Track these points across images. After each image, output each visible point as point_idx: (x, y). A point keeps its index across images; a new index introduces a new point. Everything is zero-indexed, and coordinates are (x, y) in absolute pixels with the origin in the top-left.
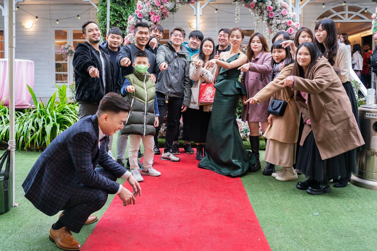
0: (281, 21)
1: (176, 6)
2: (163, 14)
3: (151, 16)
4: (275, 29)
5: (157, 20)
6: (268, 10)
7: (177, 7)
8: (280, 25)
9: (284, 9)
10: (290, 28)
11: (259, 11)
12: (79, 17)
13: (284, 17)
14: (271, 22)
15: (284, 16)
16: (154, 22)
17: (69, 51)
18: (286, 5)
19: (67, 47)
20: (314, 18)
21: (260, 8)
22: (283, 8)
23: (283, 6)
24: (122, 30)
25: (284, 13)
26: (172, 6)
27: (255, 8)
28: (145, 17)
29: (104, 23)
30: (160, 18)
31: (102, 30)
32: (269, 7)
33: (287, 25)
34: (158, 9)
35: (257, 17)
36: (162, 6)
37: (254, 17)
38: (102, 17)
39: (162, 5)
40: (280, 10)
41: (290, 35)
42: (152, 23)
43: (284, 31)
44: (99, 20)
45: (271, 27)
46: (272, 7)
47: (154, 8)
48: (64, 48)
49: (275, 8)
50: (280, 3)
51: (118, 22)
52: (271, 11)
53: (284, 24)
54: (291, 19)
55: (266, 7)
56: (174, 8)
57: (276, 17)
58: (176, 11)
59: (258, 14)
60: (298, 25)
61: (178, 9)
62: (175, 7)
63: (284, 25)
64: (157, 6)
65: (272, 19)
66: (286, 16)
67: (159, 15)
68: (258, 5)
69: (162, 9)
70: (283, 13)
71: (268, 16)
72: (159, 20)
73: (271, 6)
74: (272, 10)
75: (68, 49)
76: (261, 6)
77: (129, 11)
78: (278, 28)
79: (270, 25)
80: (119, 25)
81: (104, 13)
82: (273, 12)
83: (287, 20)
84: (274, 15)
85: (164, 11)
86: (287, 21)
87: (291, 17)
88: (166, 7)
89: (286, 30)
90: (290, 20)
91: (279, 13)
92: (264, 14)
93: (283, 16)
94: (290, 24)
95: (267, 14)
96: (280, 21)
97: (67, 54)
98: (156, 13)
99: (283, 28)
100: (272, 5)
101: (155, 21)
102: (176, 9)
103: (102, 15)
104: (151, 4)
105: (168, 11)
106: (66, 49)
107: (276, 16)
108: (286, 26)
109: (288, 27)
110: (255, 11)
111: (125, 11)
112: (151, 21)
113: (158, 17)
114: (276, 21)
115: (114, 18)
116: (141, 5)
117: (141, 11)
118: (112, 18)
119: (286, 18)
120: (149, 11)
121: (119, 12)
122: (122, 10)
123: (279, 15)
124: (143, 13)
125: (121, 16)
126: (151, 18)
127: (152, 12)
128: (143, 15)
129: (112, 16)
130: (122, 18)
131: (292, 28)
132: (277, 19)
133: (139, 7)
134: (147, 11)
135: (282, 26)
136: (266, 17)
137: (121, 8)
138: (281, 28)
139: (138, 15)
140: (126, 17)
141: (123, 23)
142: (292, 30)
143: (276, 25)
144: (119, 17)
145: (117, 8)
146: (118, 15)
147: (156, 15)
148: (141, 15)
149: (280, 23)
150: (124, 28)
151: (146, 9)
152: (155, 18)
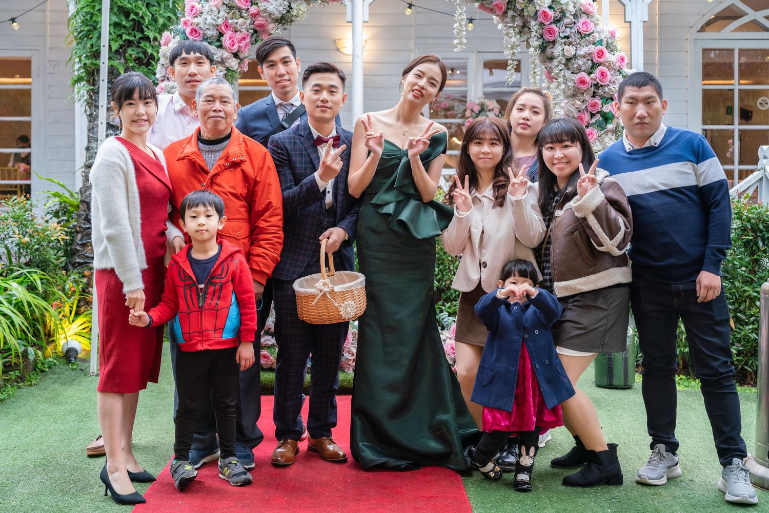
0: (576, 50)
1: (291, 8)
2: (256, 28)
3: (225, 35)
4: (561, 70)
5: (241, 45)
6: (541, 19)
7: (295, 11)
8: (573, 61)
9: (584, 18)
10: (601, 68)
11: (519, 22)
12: (15, 24)
13: (584, 40)
14: (549, 51)
15: (586, 35)
16: (233, 52)
18: (589, 7)
20: (692, 27)
21: (519, 15)
22: (583, 15)
23: (581, 10)
24: (143, 64)
25: (584, 29)
26: (281, 8)
27: (505, 13)
28: (207, 39)
29: (92, 46)
30: (248, 40)
31: (85, 64)
32: (545, 12)
33: (592, 60)
34: (242, 15)
35: (513, 39)
36: (253, 9)
37: (506, 38)
38: (87, 28)
39: (255, 6)
40: (574, 20)
41: (602, 86)
42: (226, 54)
43: (584, 75)
44: (75, 37)
45: (549, 65)
46: (551, 13)
47: (231, 13)
49: (558, 15)
50: (573, 2)
51: (129, 43)
52: (549, 23)
53: (584, 57)
54: (604, 43)
55: (537, 11)
56: (289, 14)
57: (562, 38)
58: (292, 21)
59: (514, 30)
60: (622, 59)
61: (296, 16)
62: (288, 11)
63: (585, 60)
64: (240, 10)
65: (554, 42)
66: (589, 35)
67: (245, 31)
68: (515, 6)
69: (254, 15)
70: (582, 29)
71: (542, 36)
72: (246, 45)
73: (547, 10)
74: (552, 20)
76: (523, 10)
77: (161, 12)
78: (568, 69)
79: (547, 60)
80: (132, 53)
81: (91, 18)
82: (554, 26)
83: (594, 46)
84: (557, 34)
85: (260, 20)
86: (593, 49)
87: (603, 38)
88: (265, 11)
89: (589, 74)
90: (600, 47)
91: (571, 28)
92: (530, 29)
93: (582, 35)
94: (600, 57)
95: (540, 31)
96: (575, 48)
98: (238, 26)
99: (583, 68)
100: (550, 7)
101: (235, 48)
102: (293, 16)
103: (85, 23)
104: (224, 4)
105: (271, 22)
107: (562, 35)
108: (590, 63)
109: (595, 65)
110: (507, 20)
111: (151, 14)
112: (224, 49)
113: (244, 38)
114: (563, 50)
115: (119, 33)
116: (196, 4)
117: (196, 20)
118: (115, 33)
119: (590, 43)
120: (220, 21)
121: (132, 16)
122: (141, 9)
123: (571, 32)
124: (202, 27)
125: (138, 26)
126: (223, 39)
127: (226, 25)
128: (201, 32)
129: (114, 28)
130: (142, 31)
131: (606, 68)
132: (565, 45)
133: (192, 10)
134: (212, 21)
135: (580, 62)
136: (536, 38)
137: (140, 5)
138: (577, 67)
139: (188, 31)
140: (154, 28)
141: (145, 46)
142: (605, 75)
143: (564, 61)
144: (133, 30)
145: (129, 6)
146: (132, 23)
147: (238, 33)
148: (196, 31)
149: (575, 55)
150: (148, 60)
151: (211, 15)
152: (235, 41)
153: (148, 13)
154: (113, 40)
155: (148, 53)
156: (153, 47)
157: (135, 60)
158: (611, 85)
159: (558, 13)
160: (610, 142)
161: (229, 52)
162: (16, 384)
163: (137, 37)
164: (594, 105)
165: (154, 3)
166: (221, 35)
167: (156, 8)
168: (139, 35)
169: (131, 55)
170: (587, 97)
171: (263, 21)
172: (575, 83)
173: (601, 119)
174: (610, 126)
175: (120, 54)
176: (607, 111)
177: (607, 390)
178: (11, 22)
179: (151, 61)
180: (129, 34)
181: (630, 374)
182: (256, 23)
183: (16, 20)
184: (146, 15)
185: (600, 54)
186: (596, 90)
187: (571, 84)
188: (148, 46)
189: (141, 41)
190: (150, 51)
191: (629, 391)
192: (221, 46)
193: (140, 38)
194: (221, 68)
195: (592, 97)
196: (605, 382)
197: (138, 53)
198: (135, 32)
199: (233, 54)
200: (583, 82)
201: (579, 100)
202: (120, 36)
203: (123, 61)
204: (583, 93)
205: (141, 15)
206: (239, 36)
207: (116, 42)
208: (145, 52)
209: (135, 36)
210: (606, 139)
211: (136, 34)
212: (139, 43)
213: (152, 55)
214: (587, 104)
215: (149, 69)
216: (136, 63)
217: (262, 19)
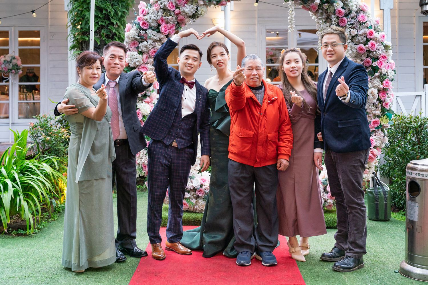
0: (357, 31)
1: (198, 10)
2: (178, 21)
3: (162, 26)
4: (349, 43)
5: (170, 31)
6: (337, 14)
7: (200, 12)
8: (356, 38)
9: (361, 14)
10: (371, 41)
11: (324, 16)
12: (34, 14)
13: (362, 25)
15: (363, 23)
17: (13, 66)
18: (364, 7)
19: (9, 60)
20: (417, 10)
21: (325, 12)
22: (361, 12)
23: (360, 9)
24: (110, 38)
25: (362, 20)
26: (192, 10)
27: (317, 11)
28: (151, 27)
30: (174, 28)
31: (77, 38)
32: (339, 11)
33: (366, 37)
34: (171, 14)
35: (322, 26)
36: (177, 11)
38: (78, 19)
39: (178, 9)
40: (356, 15)
42: (162, 36)
43: (362, 45)
44: (72, 24)
46: (343, 11)
47: (165, 13)
48: (4, 61)
49: (347, 12)
50: (355, 4)
51: (102, 27)
52: (342, 16)
54: (373, 27)
55: (335, 10)
56: (197, 13)
57: (349, 25)
58: (198, 17)
59: (322, 21)
60: (383, 37)
62: (196, 12)
63: (362, 37)
64: (169, 11)
66: (365, 23)
67: (172, 23)
68: (323, 7)
69: (177, 14)
70: (361, 19)
71: (338, 24)
72: (173, 31)
73: (341, 9)
74: (344, 15)
75: (12, 63)
76: (327, 9)
77: (120, 9)
78: (353, 42)
81: (81, 13)
82: (345, 18)
83: (367, 29)
84: (347, 23)
85: (180, 17)
86: (367, 31)
87: (372, 24)
88: (184, 12)
89: (365, 45)
90: (371, 30)
91: (354, 19)
92: (331, 20)
93: (360, 23)
94: (371, 35)
95: (337, 21)
96: (357, 30)
97: (9, 70)
98: (169, 20)
99: (362, 42)
100: (343, 8)
101: (167, 32)
102: (199, 14)
103: (77, 15)
104: (161, 8)
105: (187, 18)
106: (8, 62)
107: (349, 23)
108: (365, 39)
109: (368, 40)
110: (318, 15)
111: (115, 10)
112: (161, 33)
113: (172, 27)
114: (350, 31)
115: (97, 21)
116: (145, 8)
117: (145, 18)
119: (365, 27)
120: (159, 18)
121: (104, 12)
122: (109, 8)
123: (354, 22)
124: (149, 21)
125: (107, 17)
126: (160, 28)
127: (162, 20)
128: (148, 24)
130: (109, 20)
131: (374, 42)
132: (351, 29)
133: (143, 12)
134: (154, 18)
135: (360, 38)
136: (335, 25)
137: (108, 5)
138: (358, 41)
139: (141, 24)
140: (116, 18)
141: (111, 28)
142: (374, 45)
143: (350, 38)
144: (104, 19)
145: (102, 6)
146: (104, 15)
147: (169, 24)
148: (145, 24)
149: (357, 34)
150: (112, 36)
151: (154, 14)
152: (167, 28)
153: (113, 10)
156: (115, 29)
157: (105, 36)
158: (377, 51)
159: (347, 11)
160: (377, 83)
161: (164, 35)
162: (46, 220)
163: (107, 23)
164: (368, 62)
165: (116, 4)
166: (159, 25)
167: (117, 7)
168: (108, 22)
169: (103, 33)
170: (364, 58)
171: (182, 17)
172: (357, 50)
173: (372, 70)
174: (377, 74)
175: (97, 33)
176: (375, 66)
177: (375, 222)
178: (32, 13)
179: (114, 36)
180: (102, 22)
181: (388, 212)
182: (179, 18)
183: (35, 12)
184: (112, 11)
185: (371, 33)
186: (369, 54)
187: (354, 50)
188: (113, 28)
189: (109, 25)
190: (114, 31)
191: (388, 222)
192: (159, 32)
193: (108, 24)
194: (159, 44)
195: (366, 57)
196: (374, 217)
197: (107, 32)
198: (106, 20)
199: (165, 35)
200: (361, 49)
201: (359, 59)
202: (98, 23)
203: (99, 36)
204: (361, 56)
205: (109, 11)
206: (169, 26)
208: (111, 31)
209: (105, 23)
210: (375, 81)
211: (106, 22)
212: (108, 26)
213: (115, 33)
214: (364, 62)
216: (106, 38)
217: (182, 16)
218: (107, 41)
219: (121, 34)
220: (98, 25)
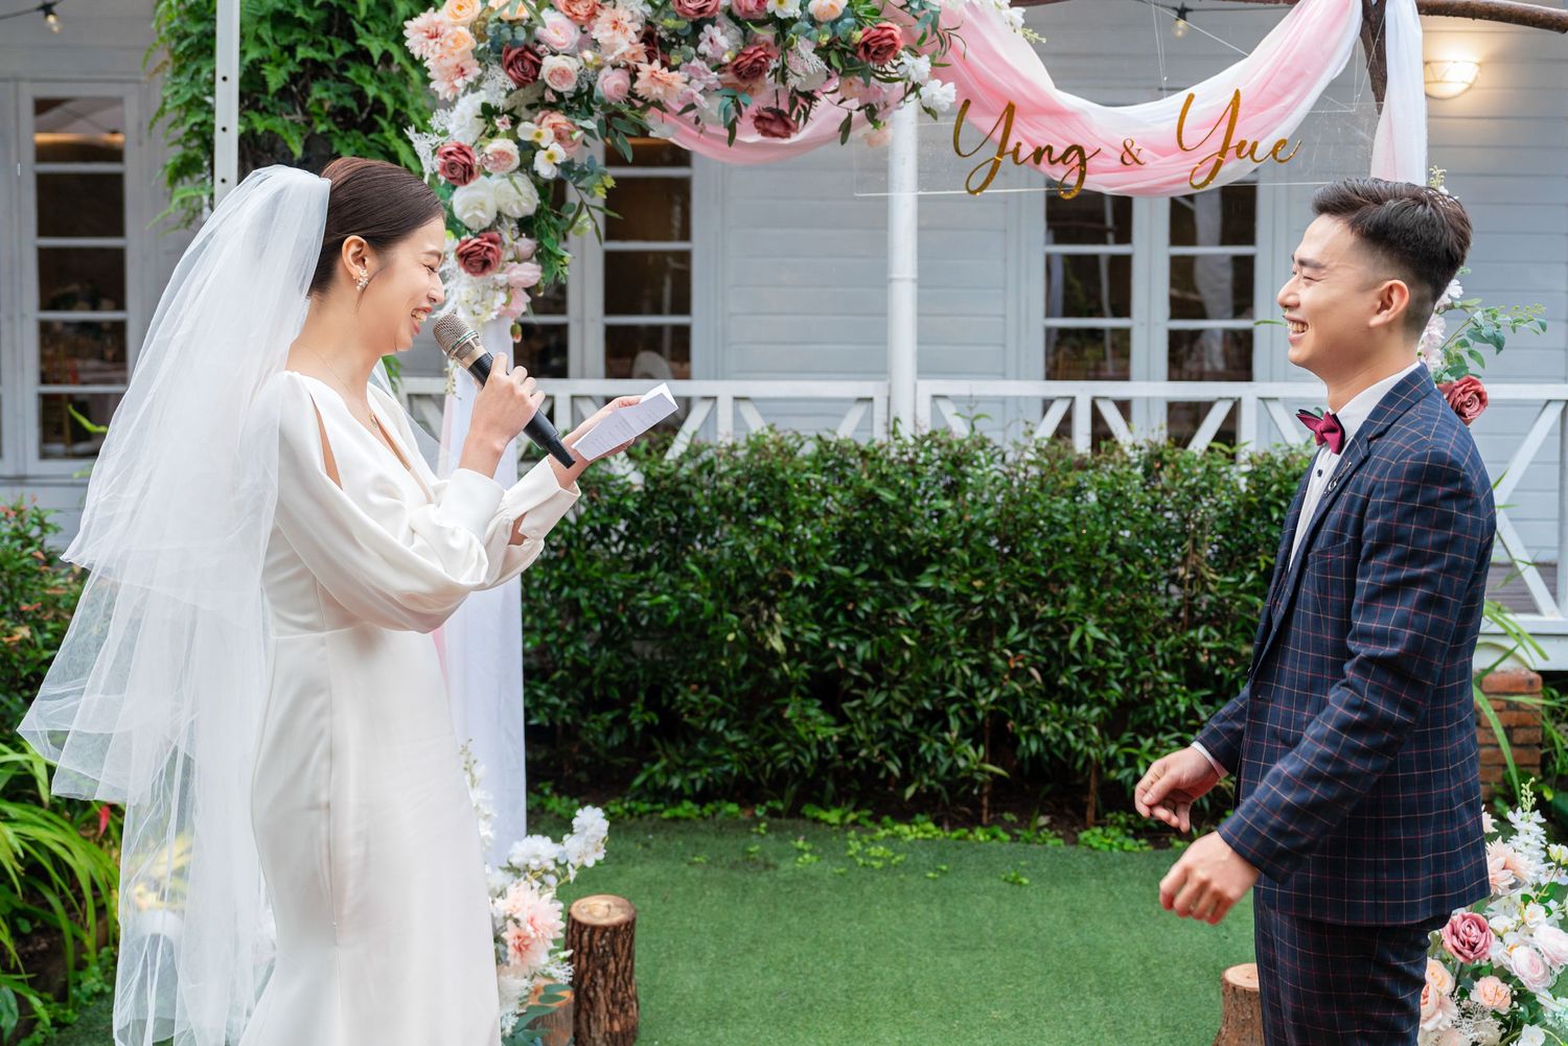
24: (355, 126)
44: (170, 52)
115: (285, 42)
118: (275, 41)
125: (340, 21)
129: (274, 27)
130: (351, 37)
140: (382, 28)
141: (360, 77)
144: (327, 33)
146: (322, 14)
150: (370, 114)
154: (270, 60)
155: (366, 97)
156: (381, 80)
157: (331, 116)
163: (338, 54)
168: (342, 48)
169: (320, 102)
175: (292, 96)
179: (376, 117)
180: (315, 44)
188: (368, 76)
189: (349, 63)
190: (371, 91)
193: (346, 56)
197: (339, 96)
198: (333, 38)
202: (290, 50)
203: (299, 117)
207: (279, 65)
208: (359, 95)
209: (331, 51)
211: (335, 45)
212: (342, 68)
213: (377, 100)
215: (372, 140)
216: (337, 124)
218: (342, 138)
219: (411, 107)
220: (290, 61)
